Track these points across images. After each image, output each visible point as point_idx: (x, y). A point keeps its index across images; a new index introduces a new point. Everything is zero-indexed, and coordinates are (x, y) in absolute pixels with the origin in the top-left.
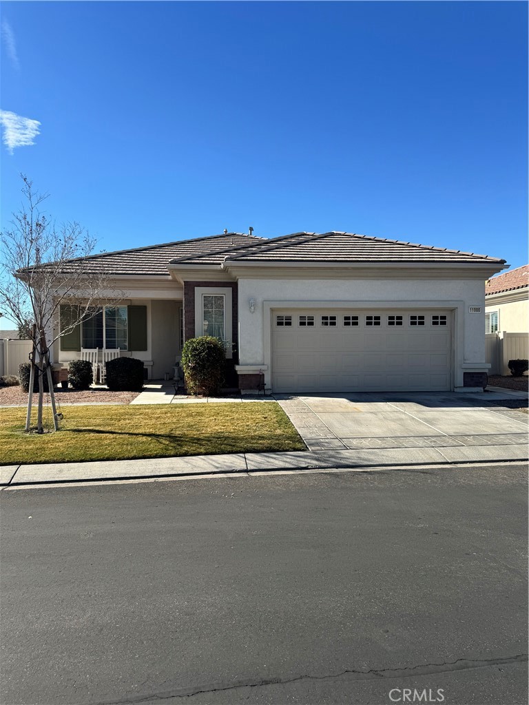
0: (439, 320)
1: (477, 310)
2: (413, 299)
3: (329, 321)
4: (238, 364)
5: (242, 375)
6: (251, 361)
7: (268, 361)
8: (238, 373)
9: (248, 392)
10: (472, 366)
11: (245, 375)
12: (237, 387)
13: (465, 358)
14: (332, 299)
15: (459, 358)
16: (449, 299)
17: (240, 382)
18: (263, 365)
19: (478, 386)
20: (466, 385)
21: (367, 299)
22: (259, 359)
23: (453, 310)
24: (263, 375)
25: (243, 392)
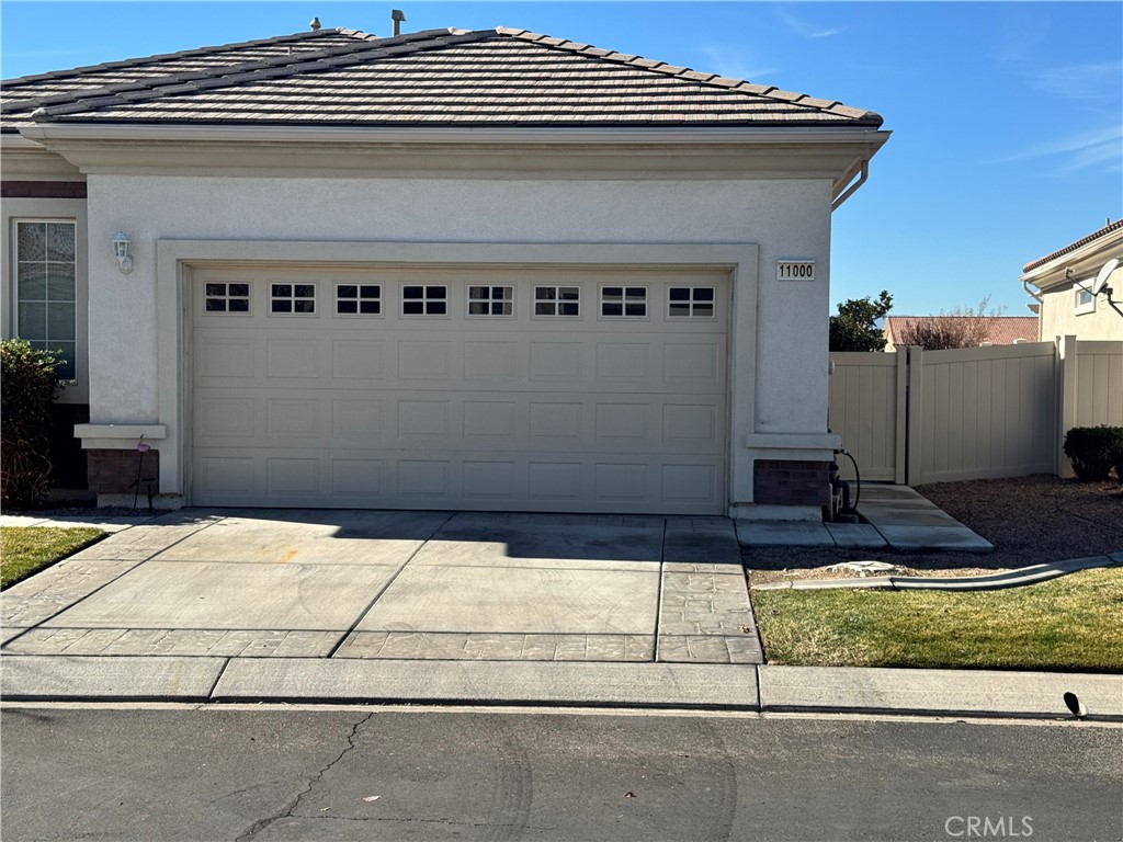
0: (693, 299)
1: (804, 270)
2: (603, 237)
3: (359, 300)
4: (86, 420)
5: (96, 452)
6: (122, 412)
7: (170, 414)
8: (84, 446)
9: (116, 501)
10: (780, 442)
11: (104, 451)
12: (85, 486)
13: (763, 416)
14: (360, 235)
15: (741, 416)
16: (716, 237)
17: (91, 471)
18: (157, 423)
19: (800, 503)
20: (761, 496)
21: (466, 236)
22: (147, 407)
23: (729, 271)
24: (156, 453)
25: (102, 502)
